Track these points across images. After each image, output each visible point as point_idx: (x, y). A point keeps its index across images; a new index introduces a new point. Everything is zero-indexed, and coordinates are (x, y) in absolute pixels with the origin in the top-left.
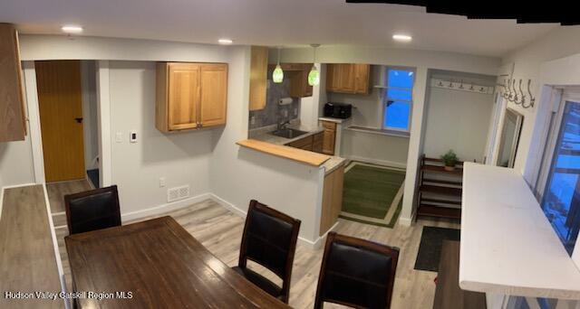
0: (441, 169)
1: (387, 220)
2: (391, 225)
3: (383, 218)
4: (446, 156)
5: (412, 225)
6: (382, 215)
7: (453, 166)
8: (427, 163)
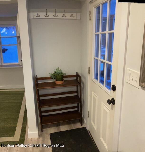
0: (54, 85)
1: (17, 137)
2: (22, 141)
3: (13, 135)
4: (55, 73)
5: (39, 136)
6: (12, 132)
7: (62, 80)
8: (39, 82)
